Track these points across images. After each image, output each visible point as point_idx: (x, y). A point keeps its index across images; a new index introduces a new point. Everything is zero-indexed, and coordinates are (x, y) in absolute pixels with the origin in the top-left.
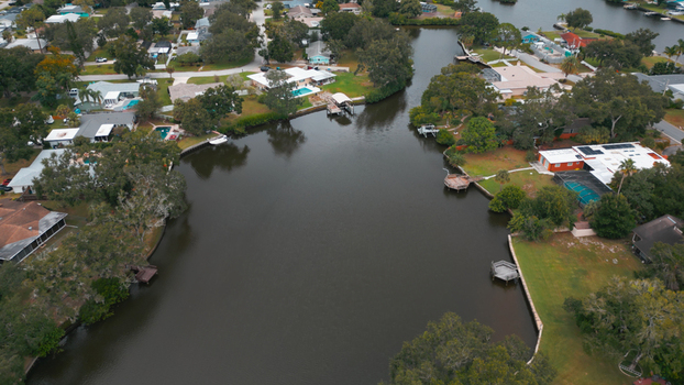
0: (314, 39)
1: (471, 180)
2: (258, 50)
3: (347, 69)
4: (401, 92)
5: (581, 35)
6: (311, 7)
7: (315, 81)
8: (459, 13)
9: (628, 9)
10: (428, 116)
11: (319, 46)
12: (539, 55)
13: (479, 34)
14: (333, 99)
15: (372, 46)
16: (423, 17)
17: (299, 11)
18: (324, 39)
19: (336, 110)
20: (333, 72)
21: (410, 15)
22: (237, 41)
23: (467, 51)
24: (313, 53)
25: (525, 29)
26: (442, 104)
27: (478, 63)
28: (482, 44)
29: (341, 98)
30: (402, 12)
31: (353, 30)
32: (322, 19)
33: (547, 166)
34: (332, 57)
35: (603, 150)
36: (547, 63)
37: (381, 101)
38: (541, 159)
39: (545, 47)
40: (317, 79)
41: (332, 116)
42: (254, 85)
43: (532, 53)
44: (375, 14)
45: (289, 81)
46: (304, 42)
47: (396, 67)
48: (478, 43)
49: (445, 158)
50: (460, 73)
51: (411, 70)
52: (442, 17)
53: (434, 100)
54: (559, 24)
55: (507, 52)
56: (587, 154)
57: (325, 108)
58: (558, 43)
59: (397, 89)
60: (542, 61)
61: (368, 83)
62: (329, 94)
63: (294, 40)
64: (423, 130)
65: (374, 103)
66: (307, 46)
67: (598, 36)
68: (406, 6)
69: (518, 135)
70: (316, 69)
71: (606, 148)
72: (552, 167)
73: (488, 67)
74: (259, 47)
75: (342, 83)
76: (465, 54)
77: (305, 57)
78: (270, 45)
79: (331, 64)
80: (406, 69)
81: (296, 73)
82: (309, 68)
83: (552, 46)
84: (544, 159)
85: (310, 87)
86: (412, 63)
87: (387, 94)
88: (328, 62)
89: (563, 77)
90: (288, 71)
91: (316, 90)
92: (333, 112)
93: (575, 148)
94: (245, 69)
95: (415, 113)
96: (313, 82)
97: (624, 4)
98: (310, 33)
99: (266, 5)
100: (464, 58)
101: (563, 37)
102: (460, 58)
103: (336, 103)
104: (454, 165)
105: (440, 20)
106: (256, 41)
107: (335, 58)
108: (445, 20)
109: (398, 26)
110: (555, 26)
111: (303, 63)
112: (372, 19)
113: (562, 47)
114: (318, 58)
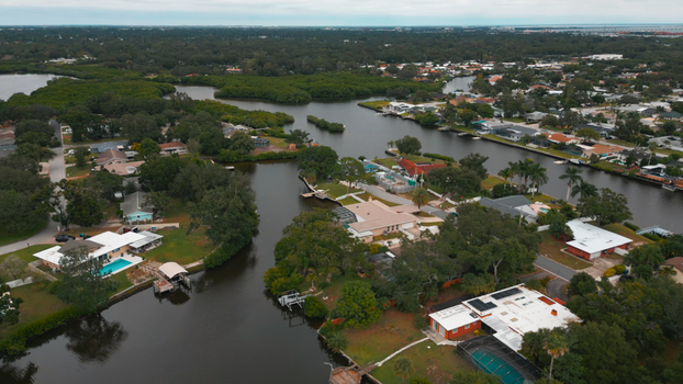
0: (131, 190)
1: (362, 373)
2: (52, 214)
3: (177, 225)
4: (248, 246)
5: (416, 161)
6: (126, 149)
7: (133, 248)
8: (292, 145)
9: (442, 131)
10: (288, 280)
11: (138, 198)
12: (384, 186)
13: (321, 168)
14: (160, 272)
15: (206, 198)
16: (257, 152)
17: (111, 156)
18: (144, 189)
19: (168, 287)
20: (158, 232)
21: (242, 151)
22: (20, 206)
23: (311, 187)
24: (131, 209)
25: (362, 158)
26: (303, 262)
27: (326, 199)
28: (325, 178)
29: (172, 269)
30: (233, 149)
31: (179, 178)
32: (140, 163)
33: (442, 334)
34: (155, 211)
35: (494, 301)
36: (394, 193)
37: (225, 263)
38: (434, 324)
39: (387, 176)
40: (136, 246)
41: (160, 296)
42: (45, 266)
43: (376, 184)
44: (204, 152)
45: (96, 254)
46: (118, 195)
47: (238, 219)
48: (321, 178)
49: (320, 338)
50: (317, 223)
51: (255, 217)
52: (277, 151)
53: (291, 258)
54: (390, 150)
55: (353, 185)
56: (482, 310)
57: (150, 285)
58: (397, 170)
59: (244, 244)
60: (388, 191)
61: (206, 240)
62: (155, 264)
63: (103, 196)
64: (286, 300)
65: (217, 267)
66: (122, 199)
67: (429, 160)
68: (238, 142)
69: (400, 295)
70: (136, 231)
71: (497, 297)
72: (449, 335)
73: (336, 203)
74: (53, 210)
75: (172, 245)
76: (310, 191)
77: (120, 214)
78: (69, 207)
79: (154, 219)
80: (250, 219)
81: (108, 241)
82: (125, 231)
83: (393, 174)
84: (438, 325)
85: (128, 257)
86: (256, 208)
87: (232, 253)
88: (150, 218)
89: (417, 210)
90: (95, 239)
91: (137, 260)
92: (163, 289)
93: (465, 302)
94: (32, 242)
95: (272, 277)
96: (130, 250)
97: (437, 127)
98: (125, 183)
99: (67, 151)
100: (310, 195)
101: (400, 164)
102: (305, 195)
103: (166, 277)
104: (335, 350)
105: (275, 154)
106: (47, 203)
107: (159, 212)
108: (281, 154)
109: (230, 164)
110: (387, 152)
111: (116, 223)
112: (200, 158)
113: (403, 175)
114: (138, 215)
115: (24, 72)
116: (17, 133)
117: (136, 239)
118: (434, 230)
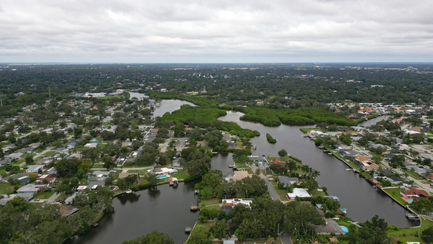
3: (183, 169)
6: (187, 142)
8: (245, 147)
11: (179, 159)
14: (172, 179)
17: (181, 144)
19: (173, 183)
20: (178, 170)
21: (223, 147)
23: (235, 164)
24: (175, 162)
25: (263, 156)
27: (235, 169)
29: (175, 179)
30: (220, 146)
33: (223, 204)
35: (241, 200)
39: (263, 164)
41: (171, 185)
45: (161, 173)
46: (175, 158)
52: (237, 148)
57: (169, 182)
62: (172, 177)
64: (196, 191)
70: (173, 168)
71: (243, 200)
73: (238, 171)
75: (180, 174)
77: (171, 164)
79: (180, 167)
81: (165, 170)
82: (170, 168)
83: (266, 164)
85: (167, 175)
90: (162, 169)
91: (169, 176)
93: (234, 199)
94: (147, 167)
96: (169, 174)
98: (177, 154)
99: (171, 140)
100: (232, 166)
101: (273, 160)
102: (230, 166)
103: (173, 181)
111: (169, 165)
114: (176, 164)
115: (176, 99)
116: (158, 132)
117: (171, 170)
118: (251, 177)
